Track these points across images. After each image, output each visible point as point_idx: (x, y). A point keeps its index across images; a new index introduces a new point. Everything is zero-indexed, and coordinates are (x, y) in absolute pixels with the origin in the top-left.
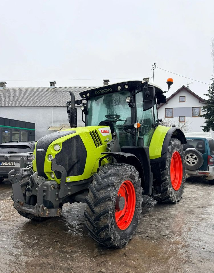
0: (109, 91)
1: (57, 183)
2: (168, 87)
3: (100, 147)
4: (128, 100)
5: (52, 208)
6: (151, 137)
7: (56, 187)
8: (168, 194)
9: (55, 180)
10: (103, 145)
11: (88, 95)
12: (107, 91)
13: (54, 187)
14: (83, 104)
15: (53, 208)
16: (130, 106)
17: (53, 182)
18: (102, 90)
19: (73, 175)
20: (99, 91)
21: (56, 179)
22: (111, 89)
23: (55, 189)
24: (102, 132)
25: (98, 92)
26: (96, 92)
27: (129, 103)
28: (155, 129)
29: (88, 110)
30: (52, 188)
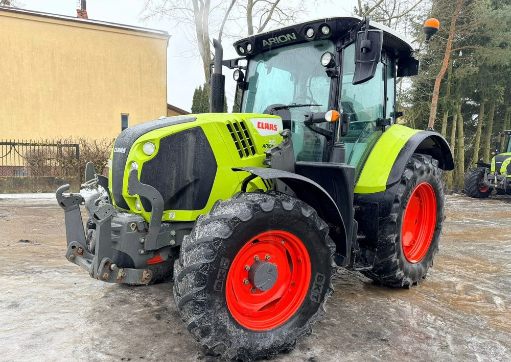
0: (290, 40)
1: (145, 219)
3: (250, 157)
4: (326, 60)
5: (131, 268)
6: (370, 146)
7: (141, 228)
9: (140, 215)
10: (258, 153)
11: (249, 47)
12: (286, 40)
13: (137, 228)
14: (241, 68)
15: (134, 268)
16: (329, 73)
17: (135, 218)
18: (276, 38)
19: (182, 207)
20: (269, 40)
21: (143, 211)
22: (293, 34)
23: (139, 231)
24: (259, 127)
25: (269, 42)
26: (264, 41)
27: (328, 66)
28: (384, 131)
29: (248, 81)
30: (133, 229)
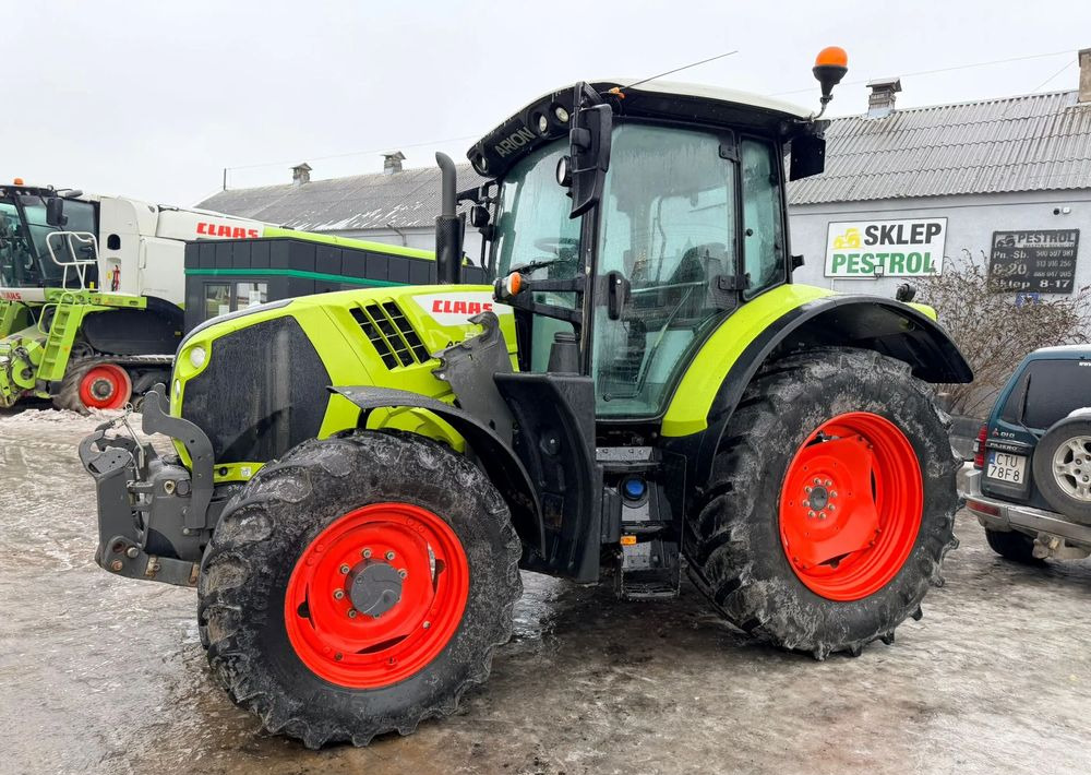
0: (528, 140)
2: (820, 95)
3: (415, 366)
5: (172, 557)
7: (183, 491)
8: (753, 606)
10: (432, 360)
12: (524, 141)
13: (175, 491)
14: (488, 200)
15: (177, 558)
18: (508, 139)
20: (502, 144)
23: (180, 496)
24: (441, 308)
25: (503, 148)
26: (497, 148)
29: (497, 224)
30: (169, 492)
